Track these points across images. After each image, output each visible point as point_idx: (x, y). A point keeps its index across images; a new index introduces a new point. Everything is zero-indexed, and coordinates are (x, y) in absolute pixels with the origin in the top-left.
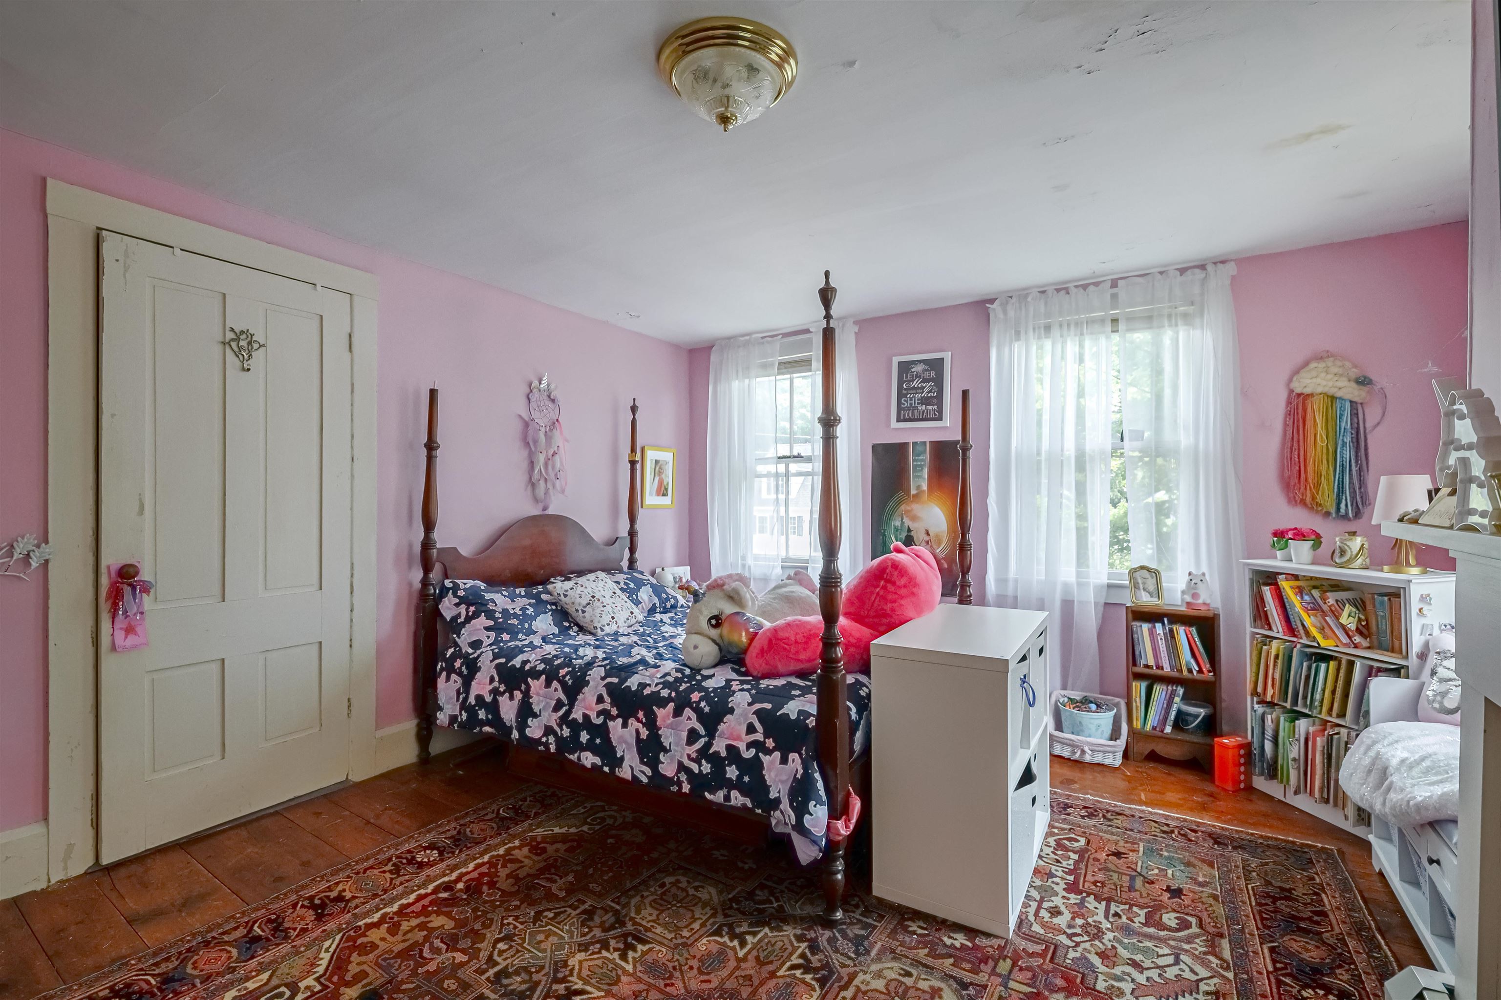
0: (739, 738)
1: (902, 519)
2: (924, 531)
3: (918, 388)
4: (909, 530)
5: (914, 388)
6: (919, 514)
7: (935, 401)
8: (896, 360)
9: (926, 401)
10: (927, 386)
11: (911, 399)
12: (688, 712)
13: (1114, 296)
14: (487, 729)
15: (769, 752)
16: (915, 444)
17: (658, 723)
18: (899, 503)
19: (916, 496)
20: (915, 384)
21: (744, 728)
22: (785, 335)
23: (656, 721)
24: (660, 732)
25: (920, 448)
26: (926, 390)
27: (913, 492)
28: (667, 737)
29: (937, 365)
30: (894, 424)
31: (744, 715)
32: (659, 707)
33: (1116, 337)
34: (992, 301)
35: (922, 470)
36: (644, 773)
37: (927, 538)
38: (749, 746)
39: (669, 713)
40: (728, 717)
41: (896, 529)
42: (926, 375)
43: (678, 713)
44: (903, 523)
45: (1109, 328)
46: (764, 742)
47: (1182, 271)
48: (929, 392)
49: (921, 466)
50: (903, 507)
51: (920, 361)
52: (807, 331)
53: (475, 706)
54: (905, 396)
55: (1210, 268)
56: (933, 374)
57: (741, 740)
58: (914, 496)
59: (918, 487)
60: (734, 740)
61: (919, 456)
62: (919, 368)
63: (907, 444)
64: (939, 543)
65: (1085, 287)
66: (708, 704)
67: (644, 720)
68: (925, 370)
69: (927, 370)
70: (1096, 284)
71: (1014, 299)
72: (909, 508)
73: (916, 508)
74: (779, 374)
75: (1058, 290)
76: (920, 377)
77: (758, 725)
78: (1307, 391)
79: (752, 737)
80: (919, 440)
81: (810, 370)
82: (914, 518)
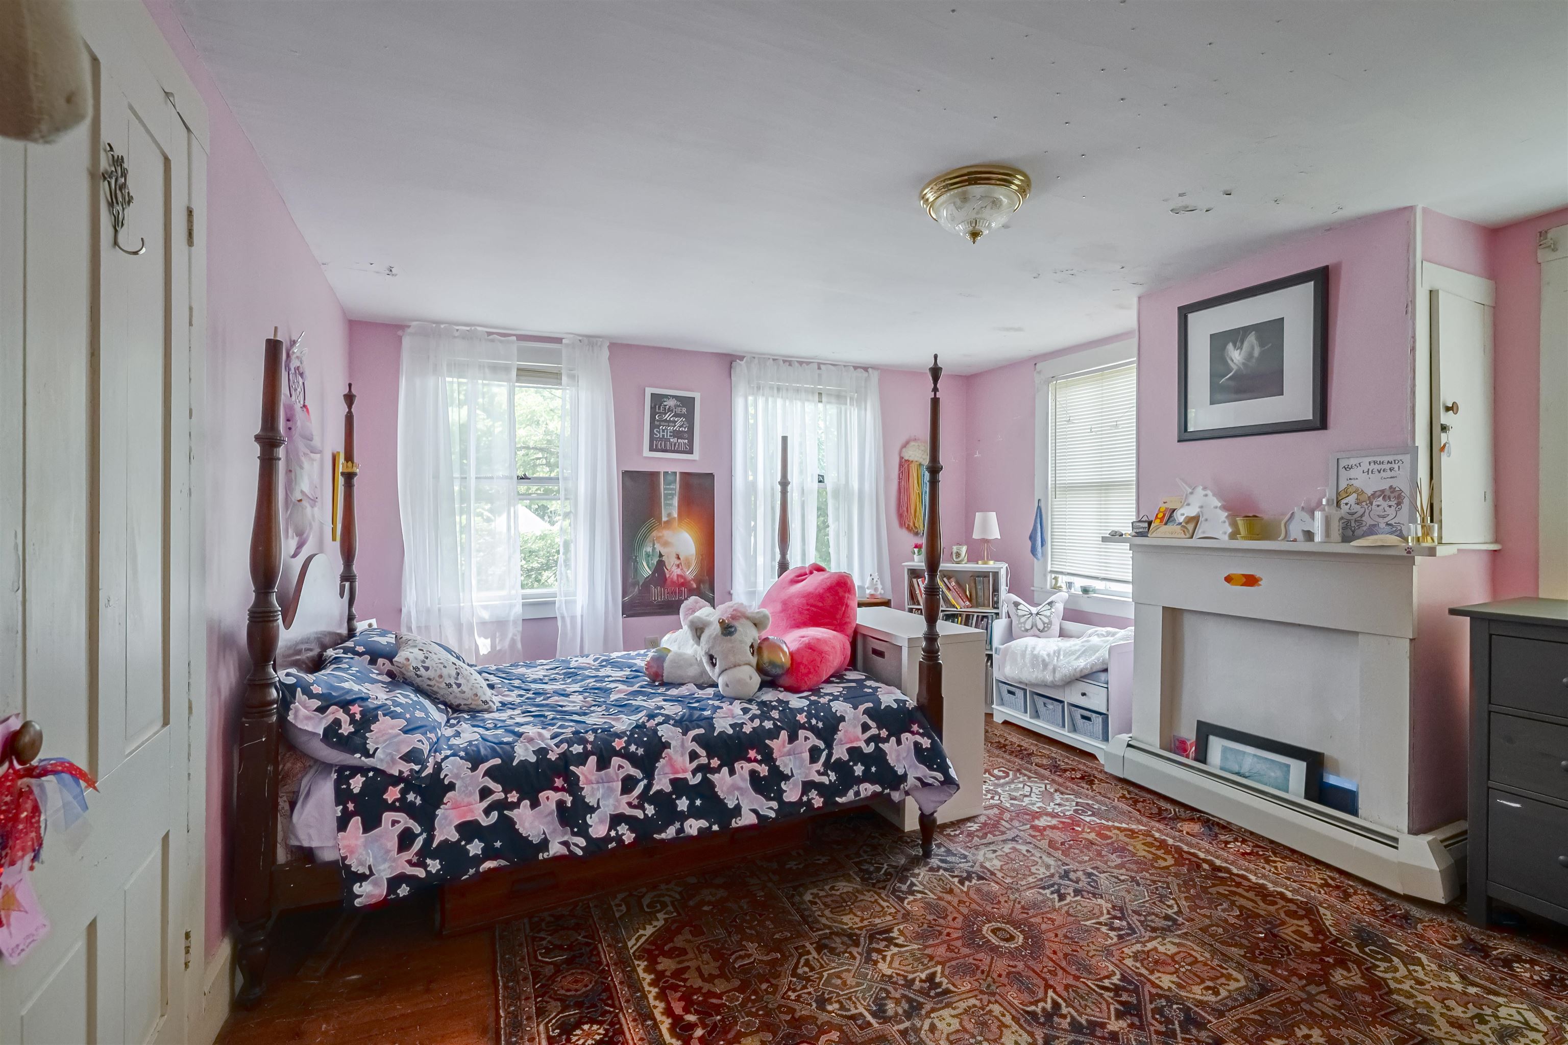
0: (858, 739)
1: (654, 545)
2: (675, 555)
3: (670, 421)
4: (661, 555)
5: (666, 421)
6: (669, 540)
7: (686, 435)
8: (649, 391)
9: (677, 434)
10: (680, 421)
11: (663, 431)
12: (802, 733)
13: (820, 375)
14: (489, 865)
15: (886, 740)
16: (666, 473)
17: (774, 756)
18: (651, 530)
19: (667, 522)
20: (667, 417)
21: (860, 729)
22: (521, 338)
23: (772, 753)
24: (777, 763)
25: (670, 478)
26: (678, 424)
27: (664, 519)
28: (785, 764)
29: (688, 403)
30: (646, 453)
31: (856, 718)
32: (771, 739)
33: (820, 405)
34: (741, 358)
35: (672, 499)
36: (769, 809)
37: (678, 562)
38: (868, 742)
39: (784, 742)
40: (842, 726)
41: (648, 555)
42: (678, 410)
43: (793, 738)
44: (654, 549)
45: (816, 397)
46: (879, 734)
47: (856, 368)
48: (680, 427)
49: (673, 495)
50: (655, 534)
51: (674, 397)
52: (558, 340)
53: (459, 841)
54: (658, 427)
55: (870, 370)
56: (684, 410)
57: (860, 740)
58: (665, 522)
59: (669, 515)
60: (852, 742)
61: (669, 484)
62: (671, 403)
63: (658, 473)
64: (688, 566)
65: (801, 363)
66: (818, 719)
67: (759, 757)
68: (676, 406)
69: (679, 406)
70: (808, 363)
71: (756, 361)
72: (660, 534)
73: (667, 534)
74: (517, 381)
75: (784, 361)
76: (672, 411)
77: (871, 723)
78: (911, 459)
79: (868, 734)
80: (670, 470)
81: (561, 384)
82: (666, 544)
